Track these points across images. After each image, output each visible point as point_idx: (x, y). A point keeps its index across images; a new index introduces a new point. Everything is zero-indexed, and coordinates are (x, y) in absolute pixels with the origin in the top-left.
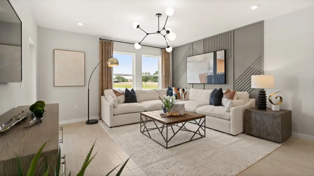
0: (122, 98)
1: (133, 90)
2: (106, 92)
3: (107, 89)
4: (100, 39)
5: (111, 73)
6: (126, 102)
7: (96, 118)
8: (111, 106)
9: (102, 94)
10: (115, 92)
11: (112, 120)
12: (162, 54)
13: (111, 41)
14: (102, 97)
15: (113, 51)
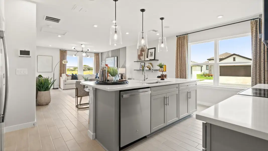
0: (70, 77)
1: (76, 74)
2: (62, 75)
3: (63, 73)
4: (60, 50)
5: (65, 66)
6: (72, 79)
7: (58, 87)
8: (63, 81)
9: (61, 76)
10: (67, 75)
11: (64, 87)
12: (95, 56)
13: (66, 50)
14: (61, 77)
15: (66, 55)
